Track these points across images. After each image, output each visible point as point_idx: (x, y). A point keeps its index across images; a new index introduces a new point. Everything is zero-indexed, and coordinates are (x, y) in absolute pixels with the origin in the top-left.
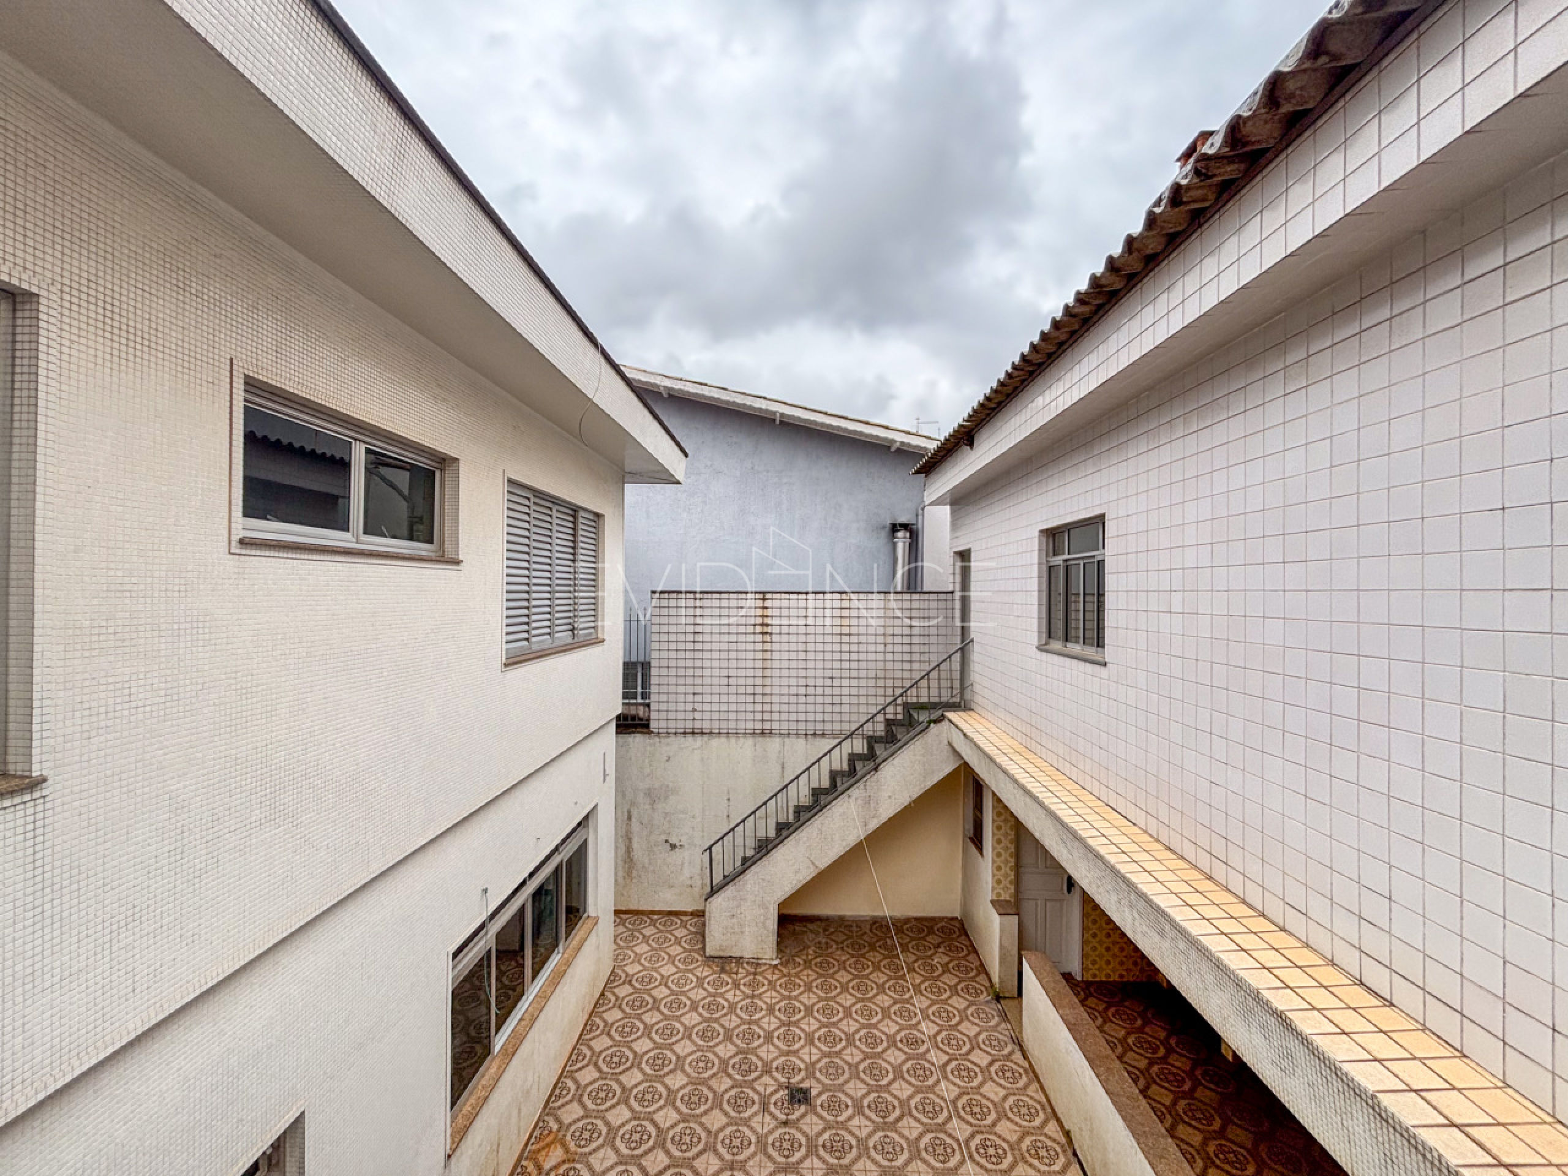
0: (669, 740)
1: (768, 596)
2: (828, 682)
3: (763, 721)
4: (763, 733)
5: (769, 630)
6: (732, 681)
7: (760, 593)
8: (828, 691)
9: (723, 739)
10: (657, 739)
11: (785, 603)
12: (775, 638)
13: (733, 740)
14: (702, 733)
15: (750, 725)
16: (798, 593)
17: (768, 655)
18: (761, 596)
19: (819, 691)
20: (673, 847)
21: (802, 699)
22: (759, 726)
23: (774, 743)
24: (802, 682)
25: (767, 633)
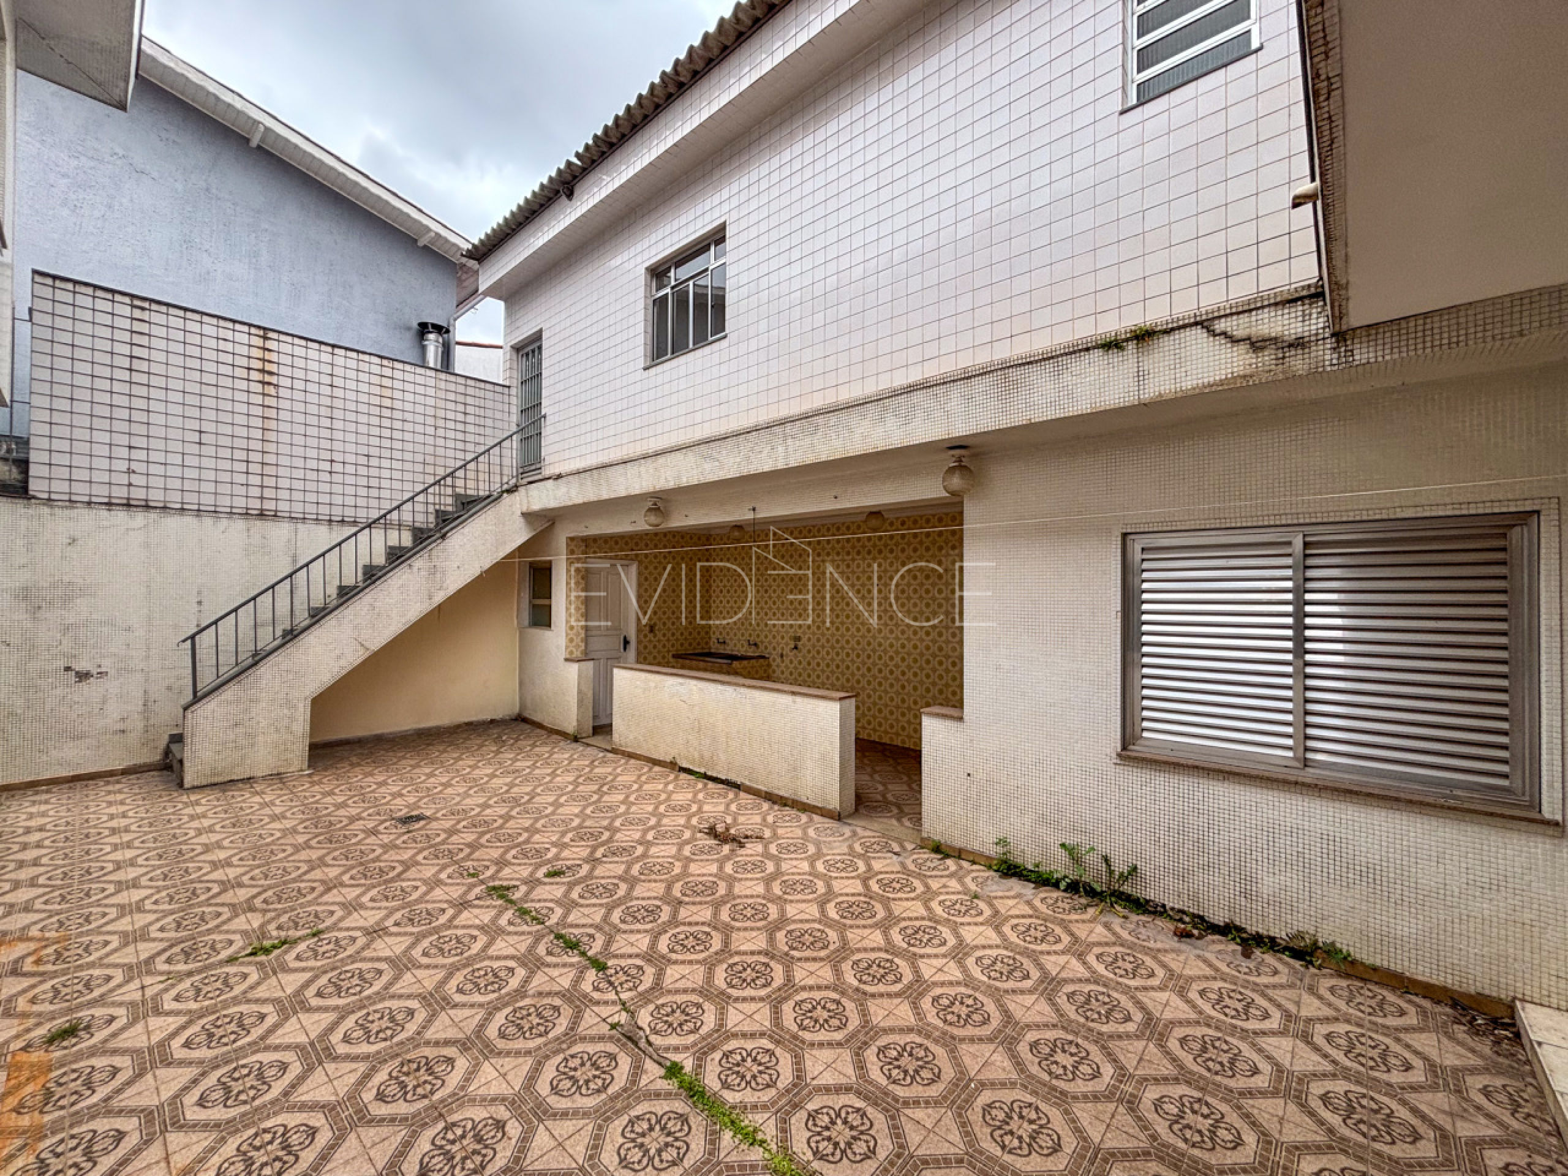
0: (74, 513)
1: (271, 335)
2: (363, 460)
3: (262, 498)
4: (262, 515)
5: (274, 380)
7: (259, 327)
8: (363, 471)
9: (189, 520)
10: (46, 510)
11: (300, 352)
12: (282, 392)
13: (208, 521)
14: (147, 507)
15: (240, 502)
16: (321, 343)
17: (272, 413)
18: (261, 333)
19: (350, 469)
20: (83, 676)
21: (326, 477)
22: (256, 504)
23: (280, 532)
24: (327, 455)
25: (269, 384)
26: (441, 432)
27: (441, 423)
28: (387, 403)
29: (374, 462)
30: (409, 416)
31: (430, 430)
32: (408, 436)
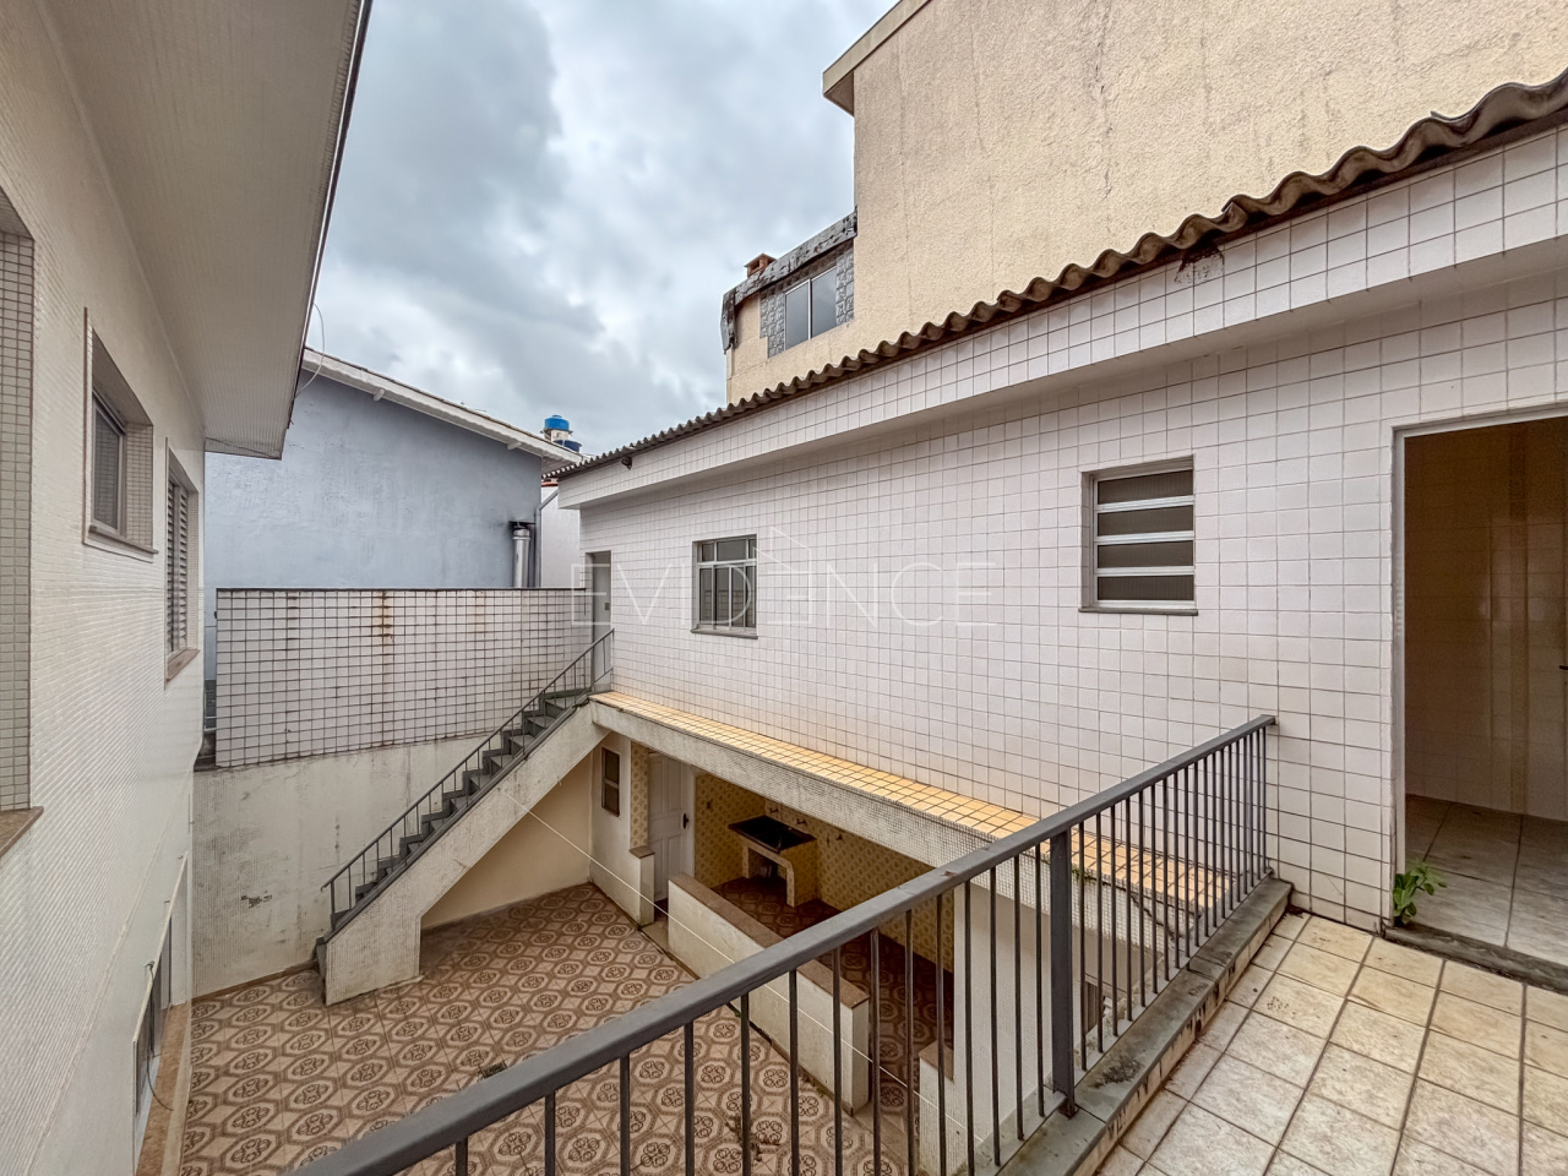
0: (248, 773)
1: (389, 594)
2: (461, 682)
3: (383, 732)
4: (383, 745)
5: (390, 631)
6: (341, 692)
7: (379, 590)
8: (461, 691)
9: (329, 761)
10: (228, 775)
11: (410, 602)
12: (397, 640)
13: (343, 759)
14: (299, 757)
15: (366, 739)
16: (426, 591)
17: (390, 659)
18: (381, 594)
19: (451, 692)
20: (255, 902)
21: (431, 703)
22: (378, 738)
23: (397, 756)
24: (432, 685)
25: (387, 635)
26: (526, 643)
27: (526, 635)
28: (480, 628)
29: (470, 682)
30: (499, 636)
31: (517, 644)
32: (498, 653)
